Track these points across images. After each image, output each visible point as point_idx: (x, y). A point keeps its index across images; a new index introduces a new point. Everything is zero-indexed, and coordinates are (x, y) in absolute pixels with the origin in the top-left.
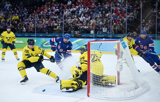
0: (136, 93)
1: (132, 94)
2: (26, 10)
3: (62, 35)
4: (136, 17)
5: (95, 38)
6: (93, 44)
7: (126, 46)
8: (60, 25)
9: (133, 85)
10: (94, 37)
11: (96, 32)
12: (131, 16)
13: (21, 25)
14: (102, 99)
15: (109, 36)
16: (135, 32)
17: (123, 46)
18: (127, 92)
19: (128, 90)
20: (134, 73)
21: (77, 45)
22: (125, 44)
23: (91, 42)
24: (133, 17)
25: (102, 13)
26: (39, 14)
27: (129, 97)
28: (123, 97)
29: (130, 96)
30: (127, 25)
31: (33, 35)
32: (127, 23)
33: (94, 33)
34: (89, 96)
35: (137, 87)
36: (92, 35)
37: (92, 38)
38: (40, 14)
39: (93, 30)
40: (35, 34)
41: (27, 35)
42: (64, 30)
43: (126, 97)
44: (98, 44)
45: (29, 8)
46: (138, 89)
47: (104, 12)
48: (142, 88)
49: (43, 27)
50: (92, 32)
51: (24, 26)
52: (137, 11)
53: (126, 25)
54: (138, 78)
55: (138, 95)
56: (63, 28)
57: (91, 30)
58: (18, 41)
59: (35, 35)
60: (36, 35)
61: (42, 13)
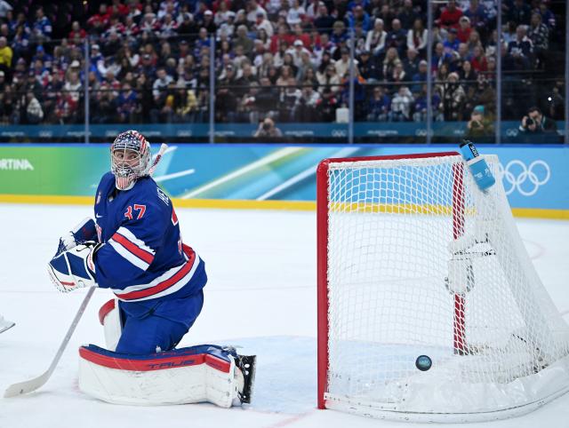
0: (534, 391)
1: (518, 396)
2: (45, 18)
3: (208, 129)
4: (546, 40)
5: (356, 141)
6: (343, 175)
7: (491, 182)
8: (194, 86)
9: (524, 357)
10: (351, 139)
11: (359, 116)
12: (520, 38)
13: (22, 90)
14: (383, 418)
15: (421, 133)
16: (536, 113)
17: (476, 179)
18: (493, 385)
19: (499, 378)
20: (526, 301)
21: (274, 177)
22: (486, 171)
23: (331, 165)
24: (530, 41)
25: (388, 26)
26: (100, 36)
27: (501, 406)
28: (475, 409)
29: (507, 405)
30: (502, 78)
31: (78, 130)
32: (503, 68)
33: (352, 118)
34: (326, 405)
35: (540, 364)
36: (344, 126)
37: (343, 141)
38: (107, 35)
39: (348, 107)
40: (83, 130)
41: (47, 134)
42: (217, 107)
43: (491, 408)
44: (364, 171)
45: (56, 7)
46: (543, 370)
47: (396, 21)
48: (561, 369)
49: (120, 97)
50: (343, 115)
51: (34, 90)
52: (552, 15)
53: (499, 80)
54: (544, 322)
55: (545, 401)
56: (213, 98)
57: (338, 105)
58: (10, 161)
59: (87, 133)
60: (90, 130)
61: (113, 30)
